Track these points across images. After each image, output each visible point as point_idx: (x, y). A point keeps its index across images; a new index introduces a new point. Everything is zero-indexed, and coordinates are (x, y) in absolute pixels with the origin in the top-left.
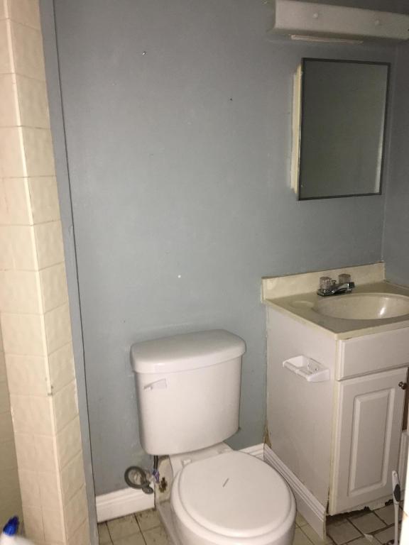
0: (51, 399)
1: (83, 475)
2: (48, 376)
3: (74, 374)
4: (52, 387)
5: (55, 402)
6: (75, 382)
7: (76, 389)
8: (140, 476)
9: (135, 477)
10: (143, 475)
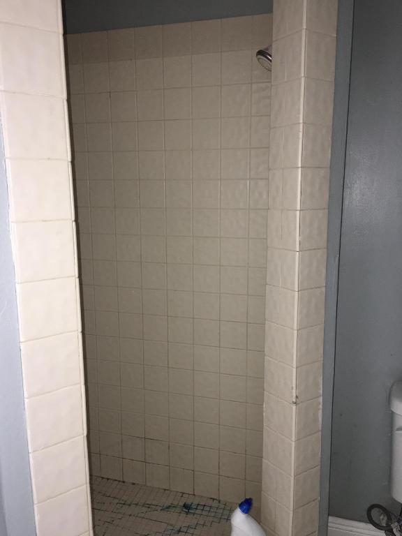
0: (294, 407)
1: (318, 489)
2: (294, 386)
3: (321, 392)
4: (297, 397)
5: (299, 413)
6: (321, 399)
7: (321, 407)
8: (386, 518)
9: (382, 517)
10: (389, 519)
